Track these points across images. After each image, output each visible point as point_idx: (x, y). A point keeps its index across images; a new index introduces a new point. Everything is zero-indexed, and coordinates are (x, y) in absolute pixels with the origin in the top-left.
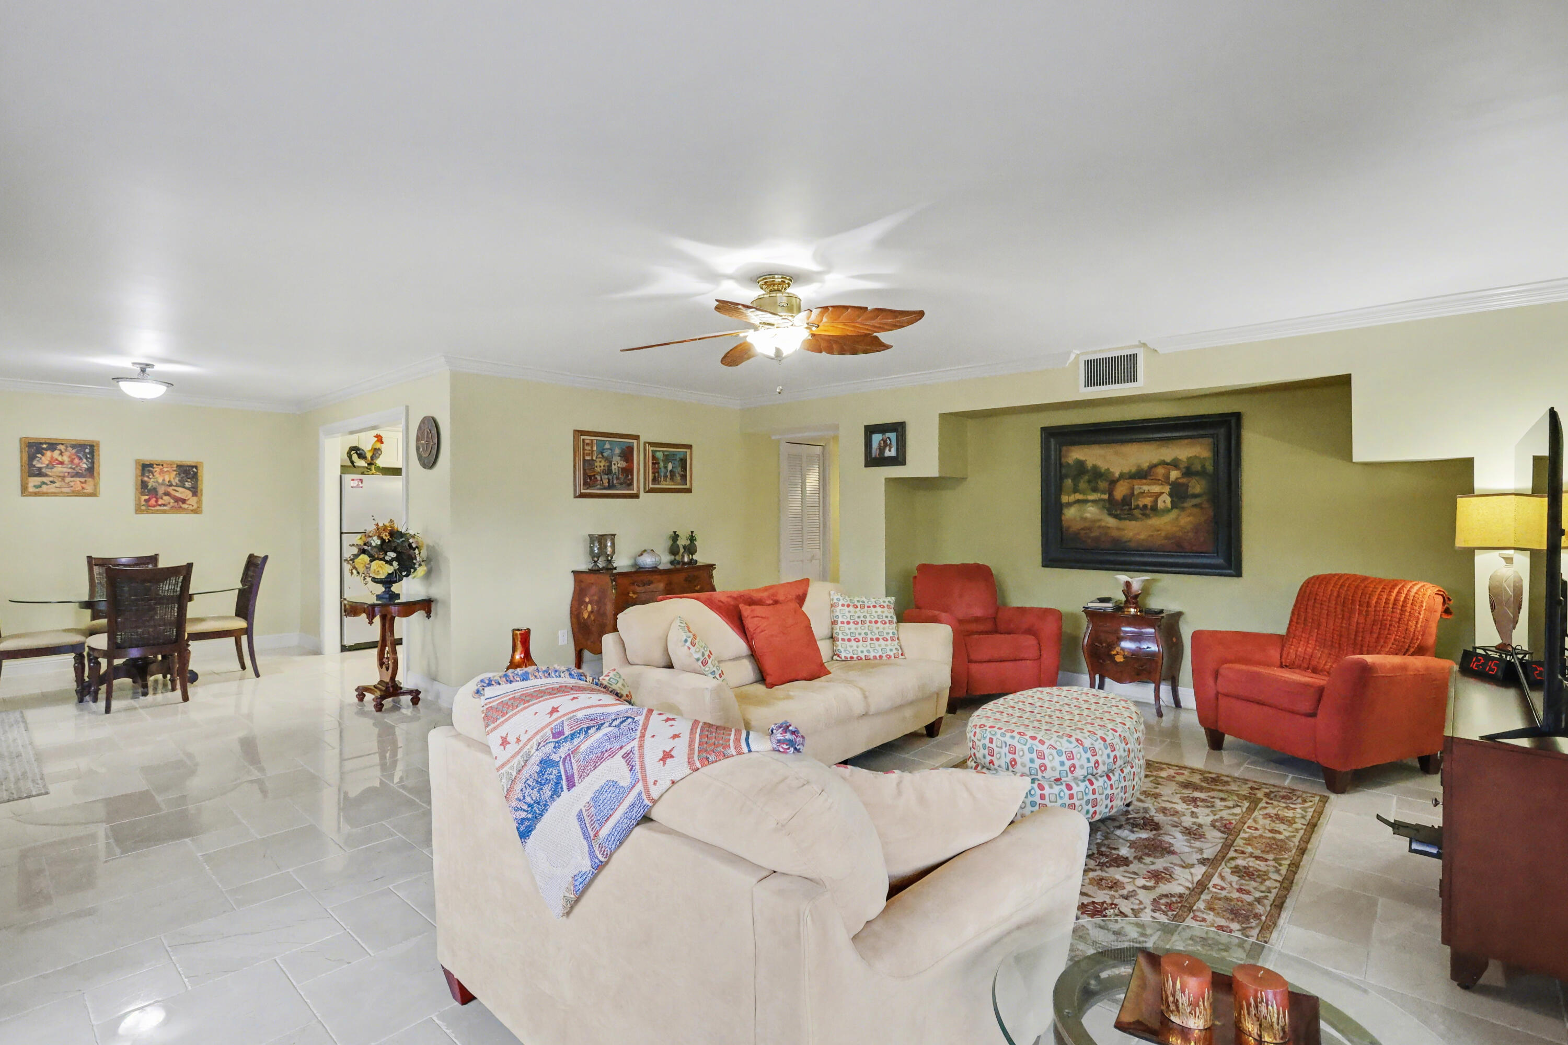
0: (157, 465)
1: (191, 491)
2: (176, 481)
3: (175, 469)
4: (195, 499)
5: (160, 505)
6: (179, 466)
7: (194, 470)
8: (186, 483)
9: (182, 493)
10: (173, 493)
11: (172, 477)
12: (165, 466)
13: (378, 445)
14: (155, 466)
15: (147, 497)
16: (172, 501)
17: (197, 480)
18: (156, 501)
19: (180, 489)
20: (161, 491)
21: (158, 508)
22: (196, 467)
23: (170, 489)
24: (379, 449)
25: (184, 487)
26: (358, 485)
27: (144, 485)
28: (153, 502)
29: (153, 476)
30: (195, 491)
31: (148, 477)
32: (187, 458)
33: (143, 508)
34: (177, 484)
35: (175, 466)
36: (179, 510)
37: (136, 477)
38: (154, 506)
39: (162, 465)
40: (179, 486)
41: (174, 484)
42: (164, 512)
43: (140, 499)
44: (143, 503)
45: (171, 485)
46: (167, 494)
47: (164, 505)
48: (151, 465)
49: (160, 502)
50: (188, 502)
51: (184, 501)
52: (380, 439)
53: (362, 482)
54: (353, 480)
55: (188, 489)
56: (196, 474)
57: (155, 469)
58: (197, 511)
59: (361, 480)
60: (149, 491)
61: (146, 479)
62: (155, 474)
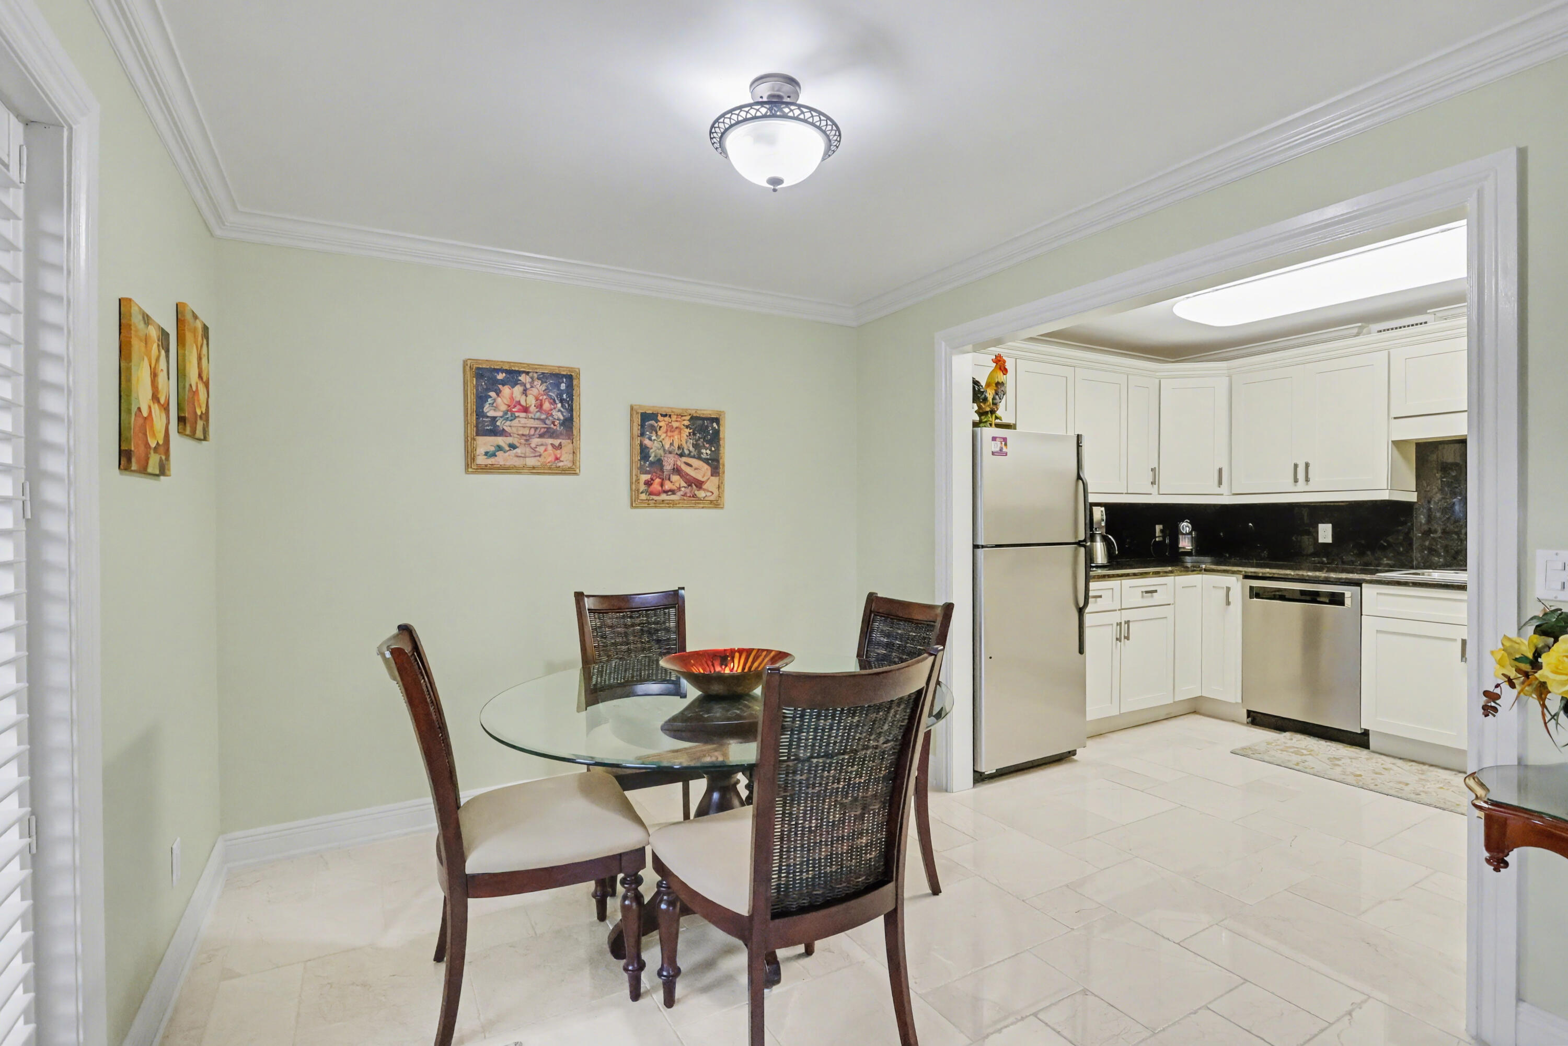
0: (662, 415)
1: (708, 464)
2: (688, 446)
3: (687, 423)
4: (715, 480)
5: (666, 492)
6: (693, 419)
7: (715, 425)
8: (704, 451)
9: (700, 470)
10: (684, 467)
11: (683, 439)
12: (674, 418)
13: (1001, 377)
14: (660, 418)
15: (648, 477)
16: (683, 484)
17: (718, 447)
18: (662, 485)
19: (695, 462)
20: (669, 463)
21: (664, 497)
22: (717, 420)
23: (681, 463)
24: (1003, 384)
25: (699, 458)
26: (1001, 450)
27: (644, 452)
28: (656, 486)
29: (657, 435)
30: (715, 464)
31: (650, 439)
32: (705, 405)
33: (643, 496)
34: (690, 452)
35: (688, 417)
36: (693, 501)
37: (632, 438)
38: (658, 494)
39: (670, 416)
40: (694, 457)
41: (687, 452)
42: (672, 505)
43: (638, 480)
44: (642, 487)
45: (681, 455)
46: (677, 470)
47: (673, 492)
48: (653, 416)
49: (668, 486)
50: (705, 487)
51: (699, 484)
52: (1000, 364)
53: (1006, 445)
54: (994, 439)
55: (706, 461)
56: (717, 433)
57: (660, 424)
58: (716, 504)
59: (1005, 440)
60: (652, 464)
61: (647, 442)
62: (659, 433)
